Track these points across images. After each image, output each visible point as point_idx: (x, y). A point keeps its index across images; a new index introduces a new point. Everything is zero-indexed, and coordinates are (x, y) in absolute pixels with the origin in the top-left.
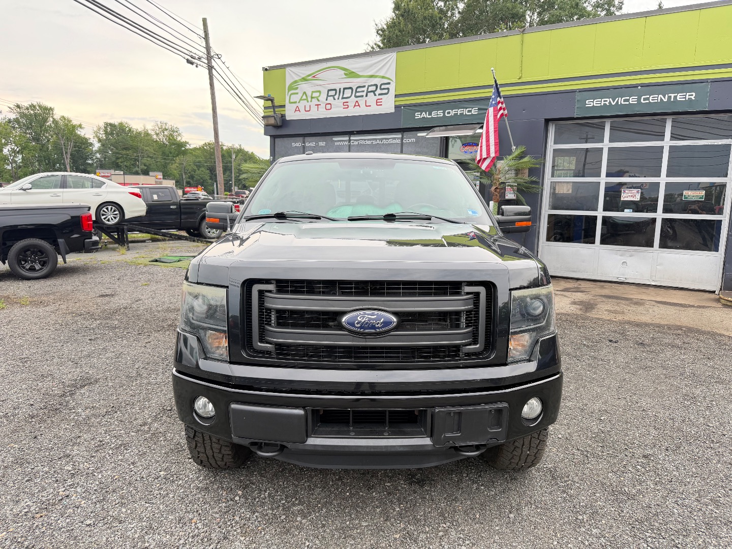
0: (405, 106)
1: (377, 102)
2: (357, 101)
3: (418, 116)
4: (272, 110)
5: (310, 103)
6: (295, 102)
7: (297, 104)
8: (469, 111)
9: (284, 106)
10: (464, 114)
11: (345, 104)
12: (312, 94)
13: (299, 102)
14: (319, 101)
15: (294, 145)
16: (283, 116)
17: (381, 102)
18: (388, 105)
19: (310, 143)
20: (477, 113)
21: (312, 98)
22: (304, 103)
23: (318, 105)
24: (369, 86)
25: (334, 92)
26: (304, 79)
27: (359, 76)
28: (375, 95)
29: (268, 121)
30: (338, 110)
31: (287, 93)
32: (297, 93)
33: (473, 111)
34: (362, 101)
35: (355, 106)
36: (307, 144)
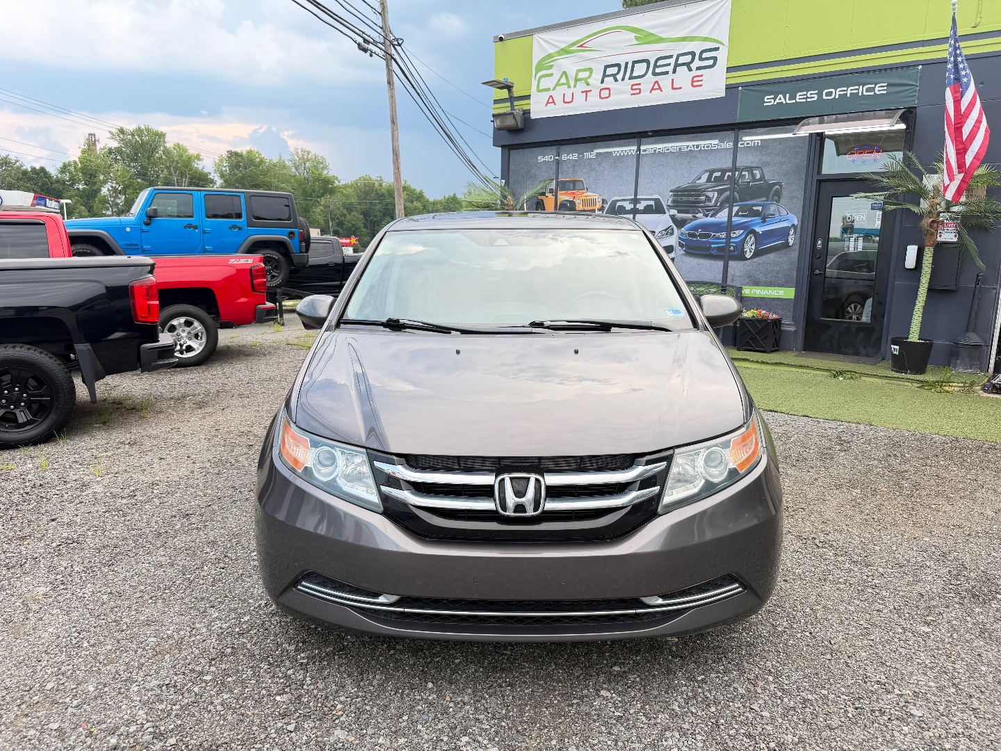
0: (745, 85)
1: (693, 82)
2: (657, 82)
3: (769, 100)
4: (509, 104)
5: (572, 90)
6: (547, 90)
7: (551, 93)
8: (868, 90)
9: (528, 97)
10: (860, 94)
11: (634, 87)
12: (577, 75)
13: (554, 89)
14: (588, 85)
15: (541, 159)
16: (526, 113)
17: (702, 80)
18: (713, 85)
19: (569, 156)
20: (885, 92)
21: (577, 80)
22: (562, 89)
23: (586, 92)
24: (678, 56)
25: (617, 68)
26: (565, 51)
27: (660, 40)
28: (690, 70)
29: (502, 122)
30: (622, 97)
31: (533, 76)
32: (552, 75)
33: (877, 89)
34: (665, 81)
35: (653, 89)
36: (564, 157)
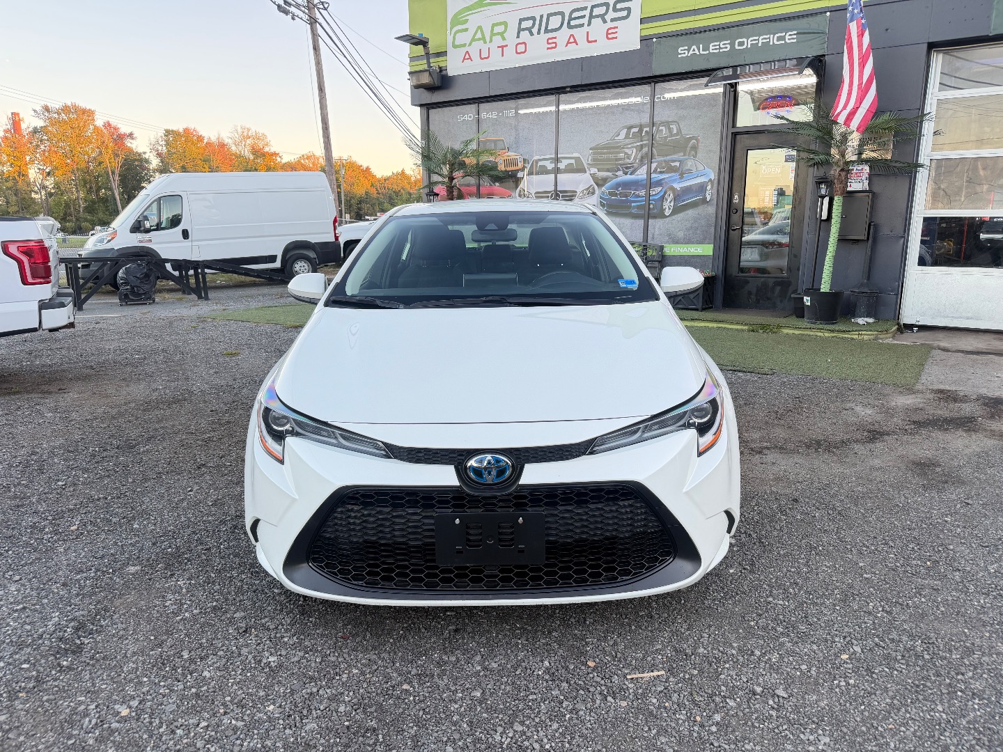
0: (659, 36)
1: (608, 34)
2: (572, 35)
3: (683, 52)
4: (425, 61)
5: (488, 45)
6: (464, 45)
7: (466, 49)
8: (779, 39)
9: (444, 54)
10: (771, 43)
12: (492, 30)
13: (470, 45)
14: (504, 39)
15: (460, 118)
16: (443, 70)
17: (616, 32)
18: (628, 38)
19: (489, 113)
20: (795, 40)
21: (493, 34)
22: (478, 45)
23: (502, 47)
24: (593, 7)
25: (531, 22)
26: (478, 5)
28: (605, 22)
29: (418, 80)
30: (538, 52)
31: (449, 31)
32: (466, 30)
33: (787, 37)
34: (579, 34)
35: (568, 43)
36: (483, 115)
